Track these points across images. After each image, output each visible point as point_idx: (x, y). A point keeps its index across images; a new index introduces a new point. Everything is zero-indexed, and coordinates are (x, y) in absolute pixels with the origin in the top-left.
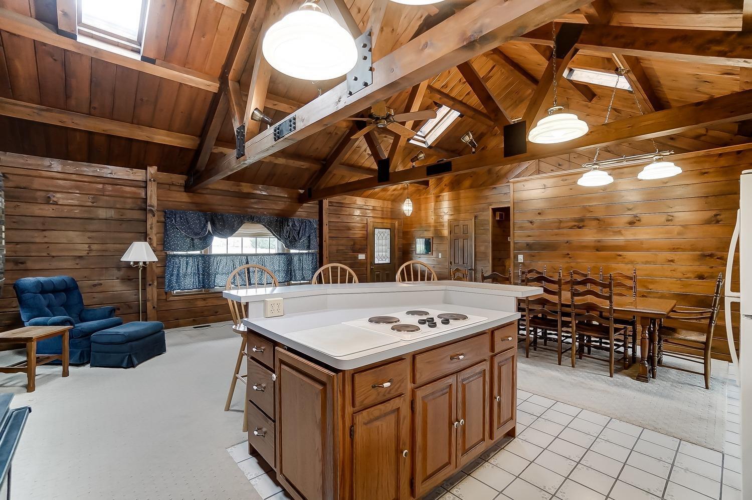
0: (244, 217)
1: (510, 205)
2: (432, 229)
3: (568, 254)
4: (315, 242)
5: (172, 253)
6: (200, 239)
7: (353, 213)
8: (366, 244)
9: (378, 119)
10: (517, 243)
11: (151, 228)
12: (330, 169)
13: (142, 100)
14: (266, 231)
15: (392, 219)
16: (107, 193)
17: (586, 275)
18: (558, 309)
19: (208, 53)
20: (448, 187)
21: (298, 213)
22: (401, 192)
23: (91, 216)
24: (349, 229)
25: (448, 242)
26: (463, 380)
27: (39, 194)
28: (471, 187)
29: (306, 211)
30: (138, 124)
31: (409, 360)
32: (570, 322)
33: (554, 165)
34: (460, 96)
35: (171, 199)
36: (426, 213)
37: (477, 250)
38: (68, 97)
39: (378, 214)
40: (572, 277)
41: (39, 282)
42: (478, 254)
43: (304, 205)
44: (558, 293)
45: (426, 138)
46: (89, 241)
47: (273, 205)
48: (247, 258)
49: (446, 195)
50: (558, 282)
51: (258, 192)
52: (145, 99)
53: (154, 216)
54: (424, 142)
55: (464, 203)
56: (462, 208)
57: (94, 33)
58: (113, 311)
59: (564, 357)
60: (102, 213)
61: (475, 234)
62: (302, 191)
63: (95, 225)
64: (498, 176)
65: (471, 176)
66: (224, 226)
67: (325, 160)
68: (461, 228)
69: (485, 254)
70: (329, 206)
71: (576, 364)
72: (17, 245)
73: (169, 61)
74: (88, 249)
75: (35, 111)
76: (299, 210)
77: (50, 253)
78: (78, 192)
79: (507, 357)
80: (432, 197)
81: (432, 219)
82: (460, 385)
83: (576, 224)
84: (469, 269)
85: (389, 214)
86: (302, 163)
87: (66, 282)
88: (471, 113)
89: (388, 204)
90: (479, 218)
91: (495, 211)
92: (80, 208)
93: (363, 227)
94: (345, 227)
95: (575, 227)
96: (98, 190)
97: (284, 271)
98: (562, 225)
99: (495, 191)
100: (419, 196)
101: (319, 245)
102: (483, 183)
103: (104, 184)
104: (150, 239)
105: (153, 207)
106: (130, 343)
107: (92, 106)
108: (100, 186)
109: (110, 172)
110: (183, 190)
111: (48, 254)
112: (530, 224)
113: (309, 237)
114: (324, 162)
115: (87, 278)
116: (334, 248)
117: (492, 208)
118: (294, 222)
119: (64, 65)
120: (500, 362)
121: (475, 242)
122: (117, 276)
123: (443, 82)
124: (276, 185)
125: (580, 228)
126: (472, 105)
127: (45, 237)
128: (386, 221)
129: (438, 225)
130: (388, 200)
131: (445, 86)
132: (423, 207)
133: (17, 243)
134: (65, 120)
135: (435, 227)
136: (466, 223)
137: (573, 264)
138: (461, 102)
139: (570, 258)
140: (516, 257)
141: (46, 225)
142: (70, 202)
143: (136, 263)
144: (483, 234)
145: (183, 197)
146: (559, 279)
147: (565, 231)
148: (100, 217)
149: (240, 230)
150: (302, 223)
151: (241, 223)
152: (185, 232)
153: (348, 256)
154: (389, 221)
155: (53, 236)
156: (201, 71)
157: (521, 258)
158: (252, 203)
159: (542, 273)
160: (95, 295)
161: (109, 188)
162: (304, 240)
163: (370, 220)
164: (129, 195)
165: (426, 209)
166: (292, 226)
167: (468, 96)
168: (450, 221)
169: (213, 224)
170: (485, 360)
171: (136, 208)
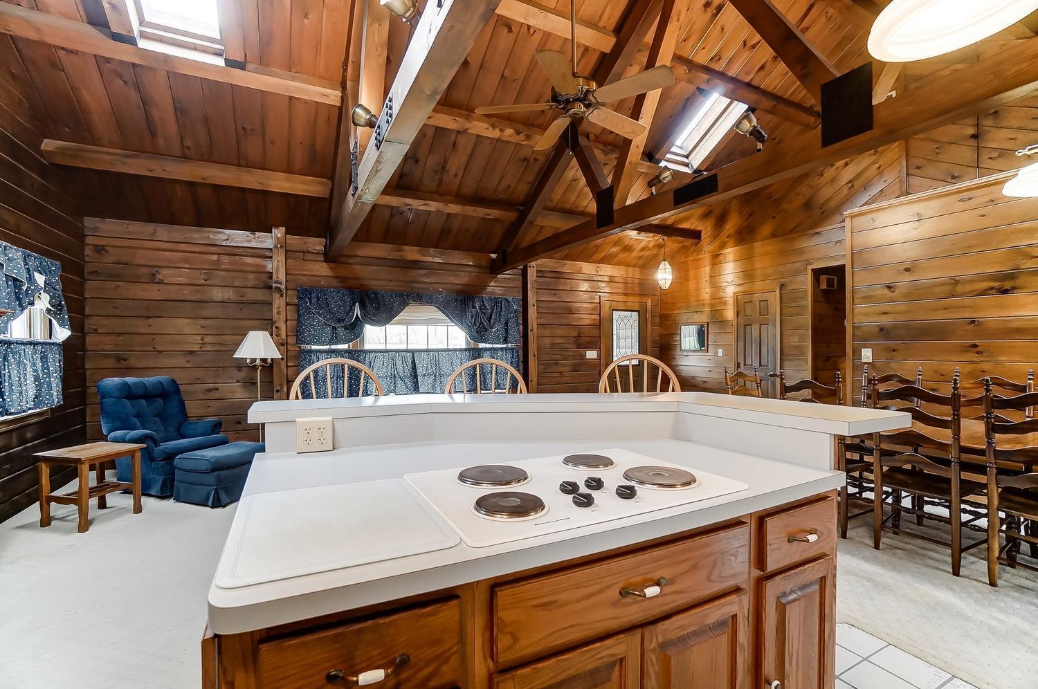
0: (407, 296)
1: (847, 262)
2: (707, 309)
3: (975, 346)
4: (515, 332)
5: (308, 347)
6: (346, 328)
7: (578, 287)
8: (600, 334)
9: (567, 102)
10: (859, 327)
11: (278, 313)
12: (529, 218)
13: (244, 129)
14: (441, 316)
15: (641, 295)
16: (223, 266)
17: (1023, 389)
18: (953, 455)
19: (318, 43)
20: (733, 240)
21: (489, 289)
22: (655, 251)
23: (203, 298)
24: (571, 312)
25: (734, 330)
26: (663, 646)
27: (143, 270)
28: (774, 235)
29: (501, 286)
30: (247, 166)
31: (481, 598)
32: (985, 486)
33: (942, 178)
34: (748, 74)
35: (305, 273)
36: (697, 283)
37: (785, 342)
38: (153, 134)
39: (617, 288)
40: (988, 390)
41: (126, 384)
42: (786, 351)
43: (499, 276)
44: (955, 425)
45: (690, 158)
46: (202, 331)
47: (452, 278)
48: (413, 357)
49: (730, 253)
50: (954, 401)
51: (430, 259)
52: (248, 127)
53: (282, 296)
54: (687, 165)
55: (760, 264)
56: (759, 272)
57: (161, 33)
58: (219, 426)
59: (967, 559)
60: (218, 294)
61: (781, 315)
62: (494, 256)
63: (210, 311)
64: (823, 212)
65: (774, 217)
66: (378, 309)
67: (522, 204)
68: (755, 306)
69: (800, 349)
70: (537, 276)
71: (1000, 578)
72: (119, 336)
73: (267, 65)
74: (201, 342)
75: (119, 158)
76: (491, 284)
77: (156, 347)
78: (187, 266)
79: (805, 582)
80: (706, 257)
81: (706, 292)
82: (652, 657)
83: (996, 284)
84: (771, 375)
85: (637, 289)
86: (487, 211)
87: (163, 386)
88: (767, 103)
89: (635, 273)
90: (788, 288)
91: (817, 273)
92: (191, 287)
93: (594, 309)
94: (564, 308)
95: (994, 291)
96: (213, 263)
97: (469, 374)
98: (960, 288)
99: (817, 240)
100: (686, 257)
101: (523, 337)
102: (795, 228)
103: (219, 254)
104: (277, 327)
105: (281, 284)
106: (218, 472)
107: (185, 145)
108: (215, 257)
109: (226, 238)
110: (323, 259)
111: (154, 348)
112: (886, 291)
113: (506, 324)
114: (522, 208)
115: (199, 381)
116: (547, 342)
117: (813, 270)
118: (483, 302)
119: (138, 87)
120: (785, 594)
121: (781, 328)
122: (238, 379)
123: (711, 50)
124: (457, 247)
125: (1006, 292)
126: (770, 90)
127: (150, 326)
128: (631, 299)
129: (717, 303)
130: (635, 266)
131: (717, 58)
132: (692, 274)
133: (119, 334)
134: (153, 167)
135: (712, 305)
136: (765, 296)
137: (986, 366)
138: (749, 85)
139: (978, 353)
140: (857, 353)
141: (152, 310)
142: (178, 281)
143: (253, 360)
144: (796, 314)
145: (322, 270)
146: (954, 394)
147: (967, 300)
148: (216, 299)
149: (403, 315)
150: (496, 303)
151: (403, 305)
152: (324, 318)
153: (570, 354)
154: (637, 299)
155: (158, 325)
156: (314, 76)
157: (867, 354)
158: (422, 275)
159: (914, 383)
160: (211, 403)
161: (226, 259)
162: (498, 328)
163: (605, 297)
164: (250, 269)
165: (697, 278)
166: (480, 308)
167: (762, 73)
168: (736, 296)
169: (363, 306)
170: (737, 590)
171: (260, 286)
